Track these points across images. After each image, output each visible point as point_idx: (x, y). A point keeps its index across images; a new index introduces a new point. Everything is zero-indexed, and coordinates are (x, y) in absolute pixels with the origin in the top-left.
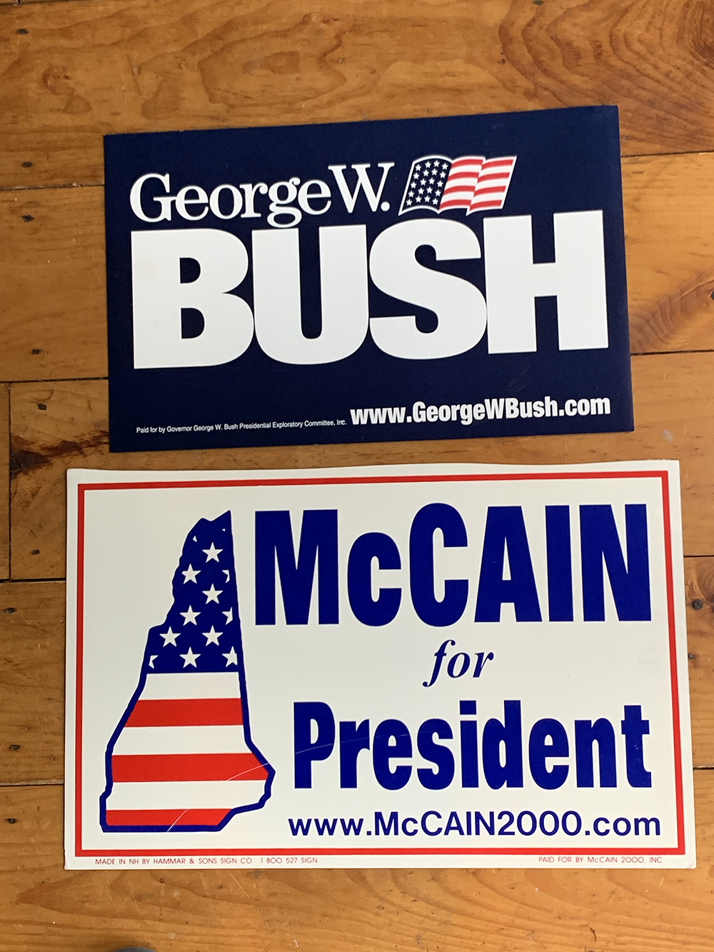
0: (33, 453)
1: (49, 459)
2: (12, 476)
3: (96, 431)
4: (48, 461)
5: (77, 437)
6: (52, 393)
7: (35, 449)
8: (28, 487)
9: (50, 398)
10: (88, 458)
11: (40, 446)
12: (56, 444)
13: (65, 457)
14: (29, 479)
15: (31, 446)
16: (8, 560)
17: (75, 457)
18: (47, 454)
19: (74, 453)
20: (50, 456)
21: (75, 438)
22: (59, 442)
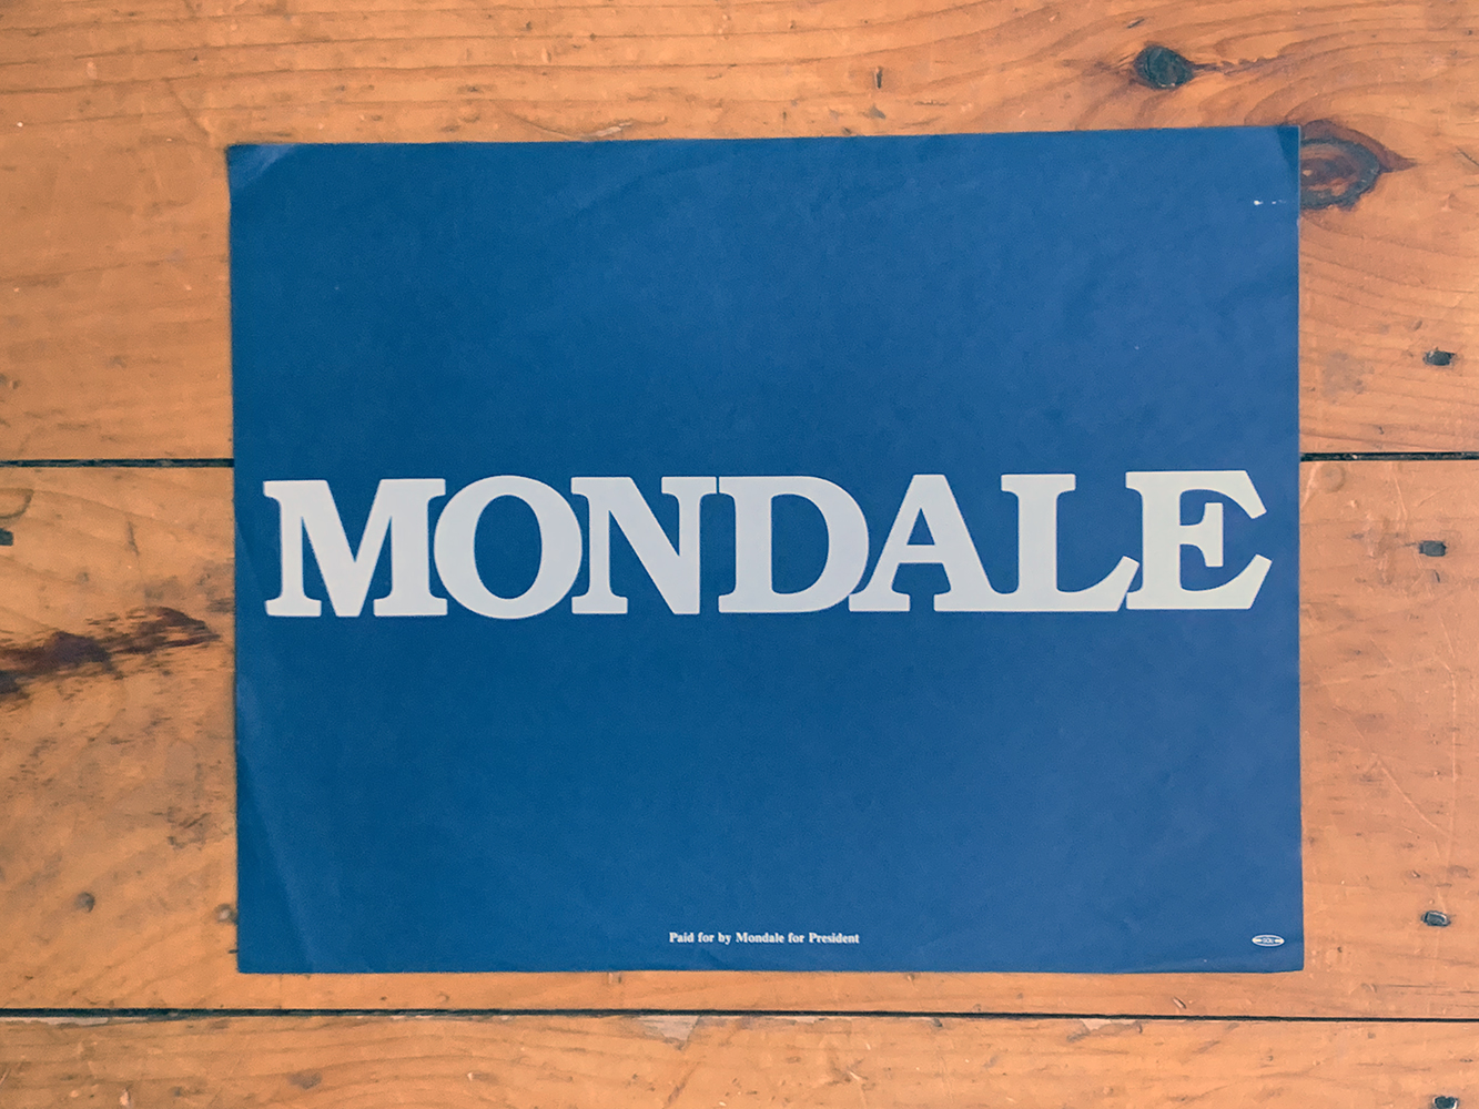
1: (18, 681)
3: (150, 610)
4: (16, 689)
5: (96, 623)
6: (28, 500)
9: (23, 511)
10: (128, 683)
12: (39, 639)
17: (91, 681)
18: (13, 667)
19: (90, 666)
20: (21, 673)
21: (92, 628)
22: (46, 636)
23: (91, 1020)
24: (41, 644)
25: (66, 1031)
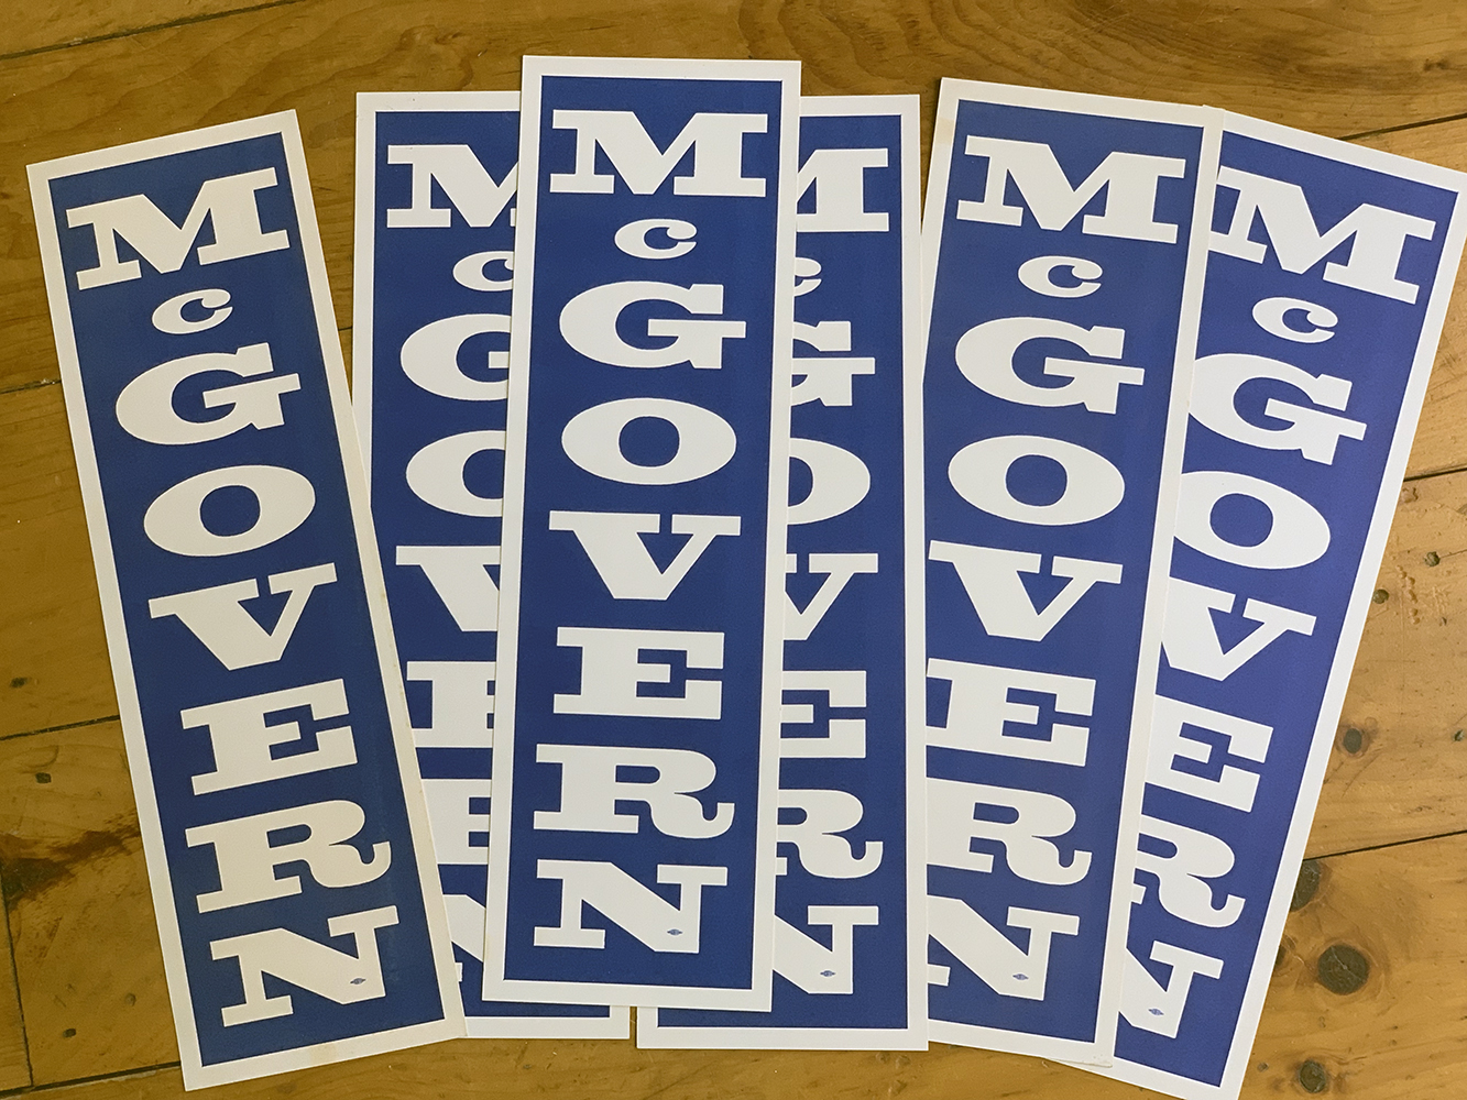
0: (39, 860)
1: (67, 867)
2: (10, 906)
4: (67, 871)
5: (110, 822)
6: (57, 752)
7: (41, 852)
8: (39, 920)
9: (55, 760)
10: (135, 855)
11: (48, 847)
12: (76, 838)
13: (96, 859)
14: (40, 907)
15: (34, 850)
16: (23, 1053)
17: (112, 859)
18: (62, 859)
19: (110, 850)
20: (68, 862)
21: (108, 825)
22: (80, 836)
23: (145, 1074)
24: (77, 841)
25: (131, 1083)
